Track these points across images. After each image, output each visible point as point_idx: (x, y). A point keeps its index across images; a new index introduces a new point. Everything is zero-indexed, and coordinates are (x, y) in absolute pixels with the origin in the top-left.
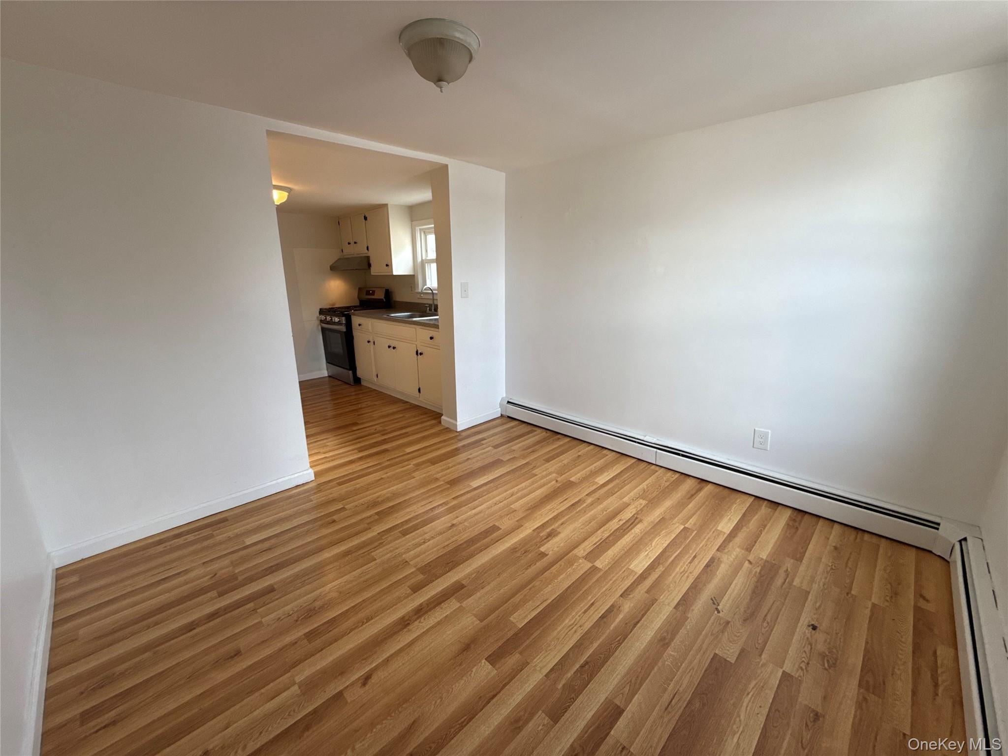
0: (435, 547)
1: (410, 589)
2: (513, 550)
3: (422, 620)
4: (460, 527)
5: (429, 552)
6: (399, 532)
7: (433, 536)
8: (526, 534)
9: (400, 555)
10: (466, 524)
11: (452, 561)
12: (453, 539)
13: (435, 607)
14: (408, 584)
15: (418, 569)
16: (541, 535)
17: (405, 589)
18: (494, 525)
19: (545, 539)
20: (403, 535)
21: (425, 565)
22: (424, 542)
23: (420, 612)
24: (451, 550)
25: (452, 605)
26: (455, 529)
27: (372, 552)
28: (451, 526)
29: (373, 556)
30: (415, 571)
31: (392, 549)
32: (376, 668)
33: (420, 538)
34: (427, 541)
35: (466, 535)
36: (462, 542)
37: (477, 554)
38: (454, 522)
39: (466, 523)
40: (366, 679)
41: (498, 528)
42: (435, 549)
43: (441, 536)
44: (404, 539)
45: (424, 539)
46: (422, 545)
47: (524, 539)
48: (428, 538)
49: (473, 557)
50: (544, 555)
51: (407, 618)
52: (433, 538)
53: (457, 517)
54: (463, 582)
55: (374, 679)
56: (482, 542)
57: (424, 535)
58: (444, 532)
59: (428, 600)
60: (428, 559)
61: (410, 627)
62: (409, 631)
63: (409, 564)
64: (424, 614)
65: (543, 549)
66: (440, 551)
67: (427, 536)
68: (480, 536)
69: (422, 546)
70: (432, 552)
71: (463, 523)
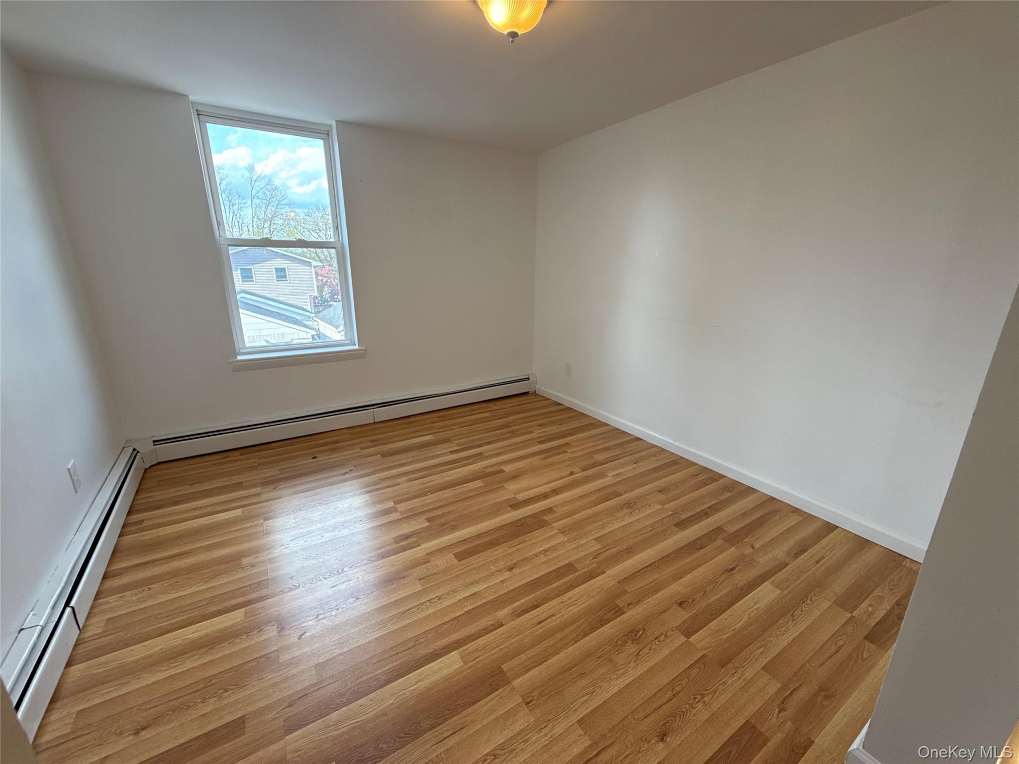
0: (533, 543)
1: (554, 511)
2: (454, 528)
3: (543, 492)
4: (501, 565)
5: (540, 539)
6: (578, 571)
7: (536, 558)
8: (430, 543)
9: (569, 541)
10: (493, 569)
11: (517, 527)
12: (513, 549)
13: (535, 497)
14: (556, 515)
15: (549, 524)
16: (416, 539)
17: (560, 511)
18: (459, 561)
19: (414, 534)
20: (572, 565)
21: (544, 527)
22: (546, 551)
23: (545, 496)
24: (516, 538)
25: (521, 497)
26: (509, 563)
27: (602, 548)
28: (512, 568)
29: (599, 543)
30: (553, 523)
31: (581, 549)
32: (568, 476)
33: (551, 557)
34: (543, 552)
35: (497, 552)
36: (504, 545)
37: (492, 530)
38: (507, 574)
39: (493, 571)
40: (572, 473)
41: (456, 555)
42: (533, 541)
43: (526, 556)
44: (571, 560)
45: (546, 555)
46: (548, 548)
47: (436, 538)
48: (542, 556)
49: (495, 528)
50: (429, 520)
51: (554, 494)
52: (536, 555)
53: (502, 582)
54: (510, 509)
55: (568, 473)
56: (482, 541)
57: (547, 561)
58: (522, 560)
59: (539, 502)
60: (541, 532)
61: (551, 489)
62: (552, 488)
63: (559, 530)
64: (543, 494)
65: (427, 524)
66: (528, 538)
67: (543, 559)
68: (481, 548)
69: (548, 546)
70: (536, 538)
71: (497, 571)
